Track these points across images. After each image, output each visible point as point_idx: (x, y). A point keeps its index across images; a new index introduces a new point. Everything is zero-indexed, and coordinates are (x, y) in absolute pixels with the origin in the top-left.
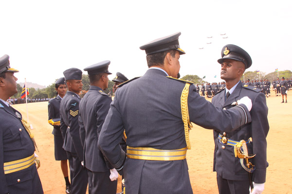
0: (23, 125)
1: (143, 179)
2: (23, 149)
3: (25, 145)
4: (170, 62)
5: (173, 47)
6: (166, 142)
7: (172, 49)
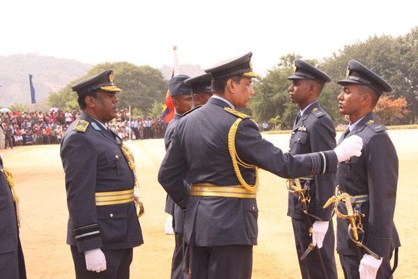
0: (122, 151)
1: (198, 217)
2: (118, 180)
3: (122, 175)
4: (232, 90)
5: (237, 72)
6: (218, 178)
7: (235, 75)
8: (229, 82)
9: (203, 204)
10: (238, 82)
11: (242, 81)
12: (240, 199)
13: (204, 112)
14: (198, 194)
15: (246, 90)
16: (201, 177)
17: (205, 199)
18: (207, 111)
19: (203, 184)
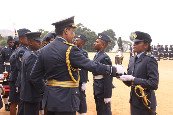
4: (66, 33)
5: (69, 25)
7: (68, 26)
8: (65, 29)
9: (51, 90)
10: (69, 30)
11: (71, 29)
12: (69, 88)
13: (53, 44)
14: (50, 85)
15: (73, 33)
16: (51, 76)
17: (52, 88)
18: (54, 44)
19: (52, 80)
